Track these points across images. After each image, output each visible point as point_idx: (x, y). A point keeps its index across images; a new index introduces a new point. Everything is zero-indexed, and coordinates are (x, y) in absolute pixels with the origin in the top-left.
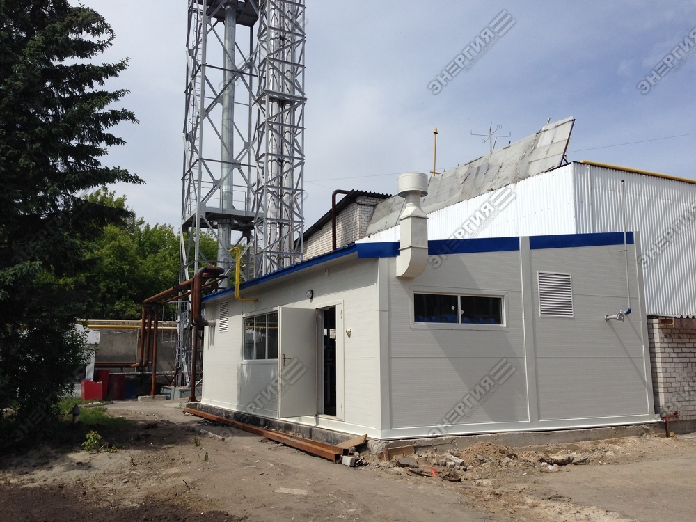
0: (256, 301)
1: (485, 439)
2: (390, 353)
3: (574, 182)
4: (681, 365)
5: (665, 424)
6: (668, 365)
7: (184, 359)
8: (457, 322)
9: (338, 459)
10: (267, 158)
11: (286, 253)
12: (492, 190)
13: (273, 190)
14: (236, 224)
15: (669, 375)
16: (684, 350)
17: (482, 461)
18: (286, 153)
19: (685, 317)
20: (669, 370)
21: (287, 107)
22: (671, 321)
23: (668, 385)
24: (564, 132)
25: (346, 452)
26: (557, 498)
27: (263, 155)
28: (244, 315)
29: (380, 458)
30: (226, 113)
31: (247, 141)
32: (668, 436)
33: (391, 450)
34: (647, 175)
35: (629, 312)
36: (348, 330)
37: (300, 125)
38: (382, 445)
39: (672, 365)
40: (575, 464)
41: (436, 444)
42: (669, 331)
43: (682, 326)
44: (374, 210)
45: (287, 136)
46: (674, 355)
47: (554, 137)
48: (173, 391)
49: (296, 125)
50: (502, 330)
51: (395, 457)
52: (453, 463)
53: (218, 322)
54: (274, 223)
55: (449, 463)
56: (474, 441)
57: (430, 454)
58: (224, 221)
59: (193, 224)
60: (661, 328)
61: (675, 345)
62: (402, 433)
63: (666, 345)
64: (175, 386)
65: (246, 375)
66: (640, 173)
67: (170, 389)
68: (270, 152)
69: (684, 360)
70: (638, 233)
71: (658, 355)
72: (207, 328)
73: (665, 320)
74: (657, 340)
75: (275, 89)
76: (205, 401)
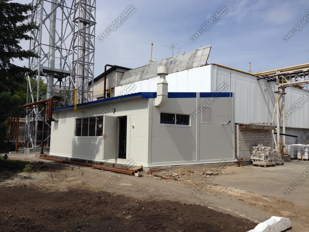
0: (83, 112)
1: (182, 167)
2: (152, 135)
3: (211, 72)
4: (245, 141)
5: (239, 162)
6: (240, 141)
7: (30, 136)
8: (174, 124)
9: (133, 174)
10: (78, 48)
11: (86, 91)
12: (178, 72)
13: (80, 62)
14: (56, 75)
15: (241, 145)
16: (246, 136)
17: (184, 174)
18: (86, 46)
19: (248, 124)
20: (241, 143)
21: (87, 25)
22: (243, 126)
23: (240, 148)
24: (207, 51)
25: (136, 172)
26: (216, 185)
27: (77, 46)
28: (76, 118)
29: (148, 174)
30: (52, 23)
31: (60, 37)
32: (239, 166)
33: (152, 171)
34: (235, 70)
35: (230, 122)
36: (133, 125)
37: (93, 34)
38: (148, 169)
39: (242, 141)
40: (214, 175)
41: (166, 169)
42: (242, 129)
43: (246, 127)
44: (123, 74)
45: (87, 39)
46: (243, 138)
47: (203, 53)
48: (25, 150)
49: (91, 34)
50: (189, 127)
51: (153, 173)
52: (174, 175)
53: (60, 120)
54: (81, 77)
55: (173, 175)
56: (179, 168)
57: (164, 172)
58: (50, 73)
59: (36, 74)
60: (239, 128)
61: (243, 134)
62: (155, 165)
63: (240, 134)
64: (26, 147)
65: (77, 142)
66: (233, 70)
67: (24, 149)
68: (79, 45)
69: (246, 140)
70: (234, 93)
71: (238, 138)
72: (53, 123)
73: (241, 125)
74: (238, 132)
75: (82, 17)
76: (51, 153)
